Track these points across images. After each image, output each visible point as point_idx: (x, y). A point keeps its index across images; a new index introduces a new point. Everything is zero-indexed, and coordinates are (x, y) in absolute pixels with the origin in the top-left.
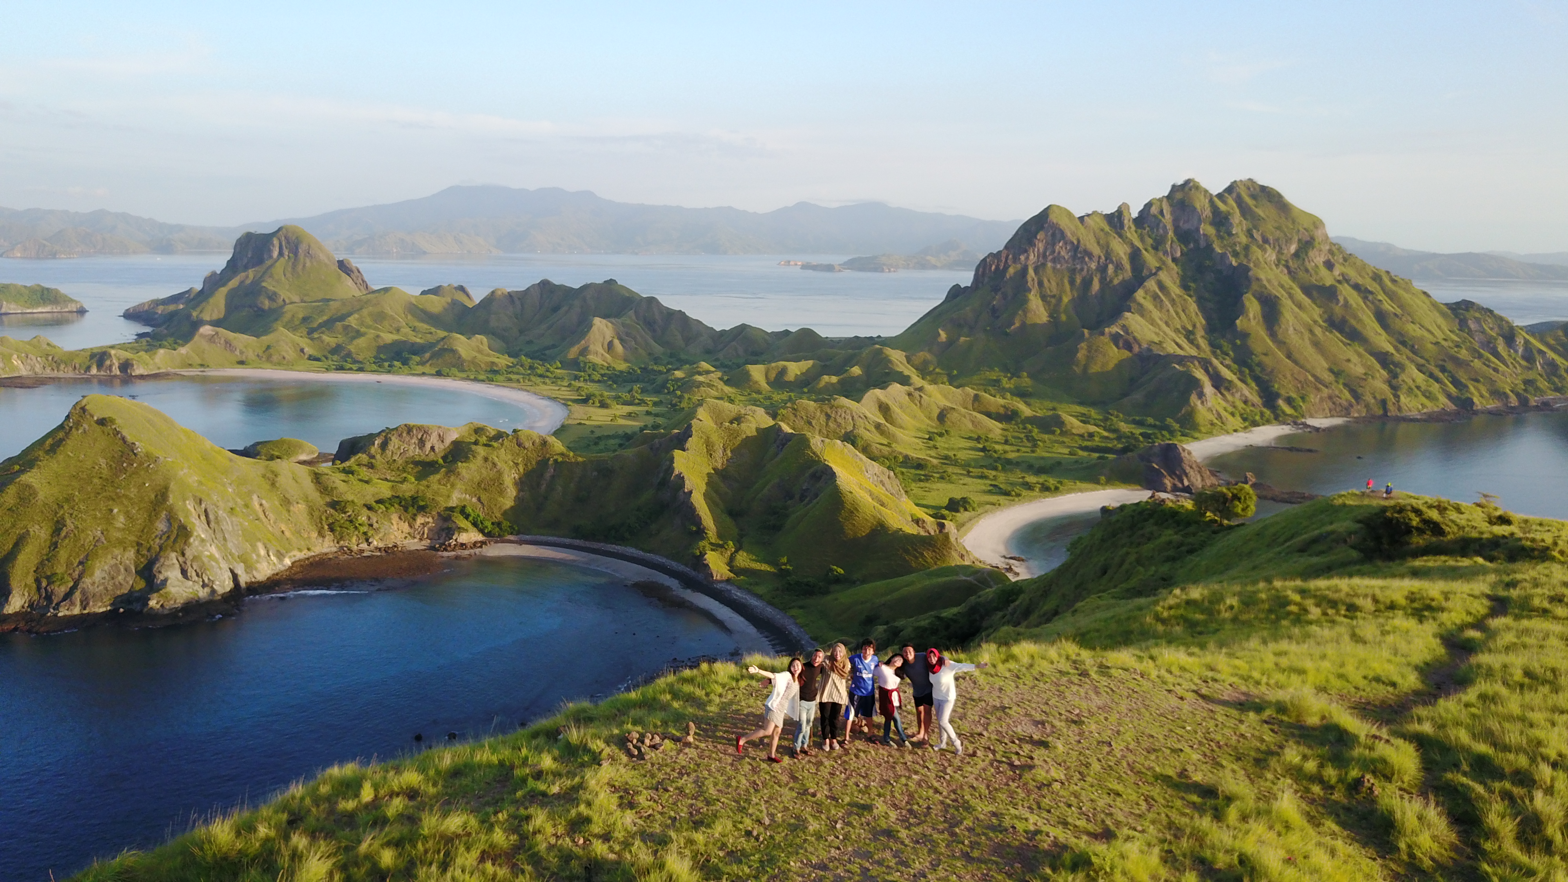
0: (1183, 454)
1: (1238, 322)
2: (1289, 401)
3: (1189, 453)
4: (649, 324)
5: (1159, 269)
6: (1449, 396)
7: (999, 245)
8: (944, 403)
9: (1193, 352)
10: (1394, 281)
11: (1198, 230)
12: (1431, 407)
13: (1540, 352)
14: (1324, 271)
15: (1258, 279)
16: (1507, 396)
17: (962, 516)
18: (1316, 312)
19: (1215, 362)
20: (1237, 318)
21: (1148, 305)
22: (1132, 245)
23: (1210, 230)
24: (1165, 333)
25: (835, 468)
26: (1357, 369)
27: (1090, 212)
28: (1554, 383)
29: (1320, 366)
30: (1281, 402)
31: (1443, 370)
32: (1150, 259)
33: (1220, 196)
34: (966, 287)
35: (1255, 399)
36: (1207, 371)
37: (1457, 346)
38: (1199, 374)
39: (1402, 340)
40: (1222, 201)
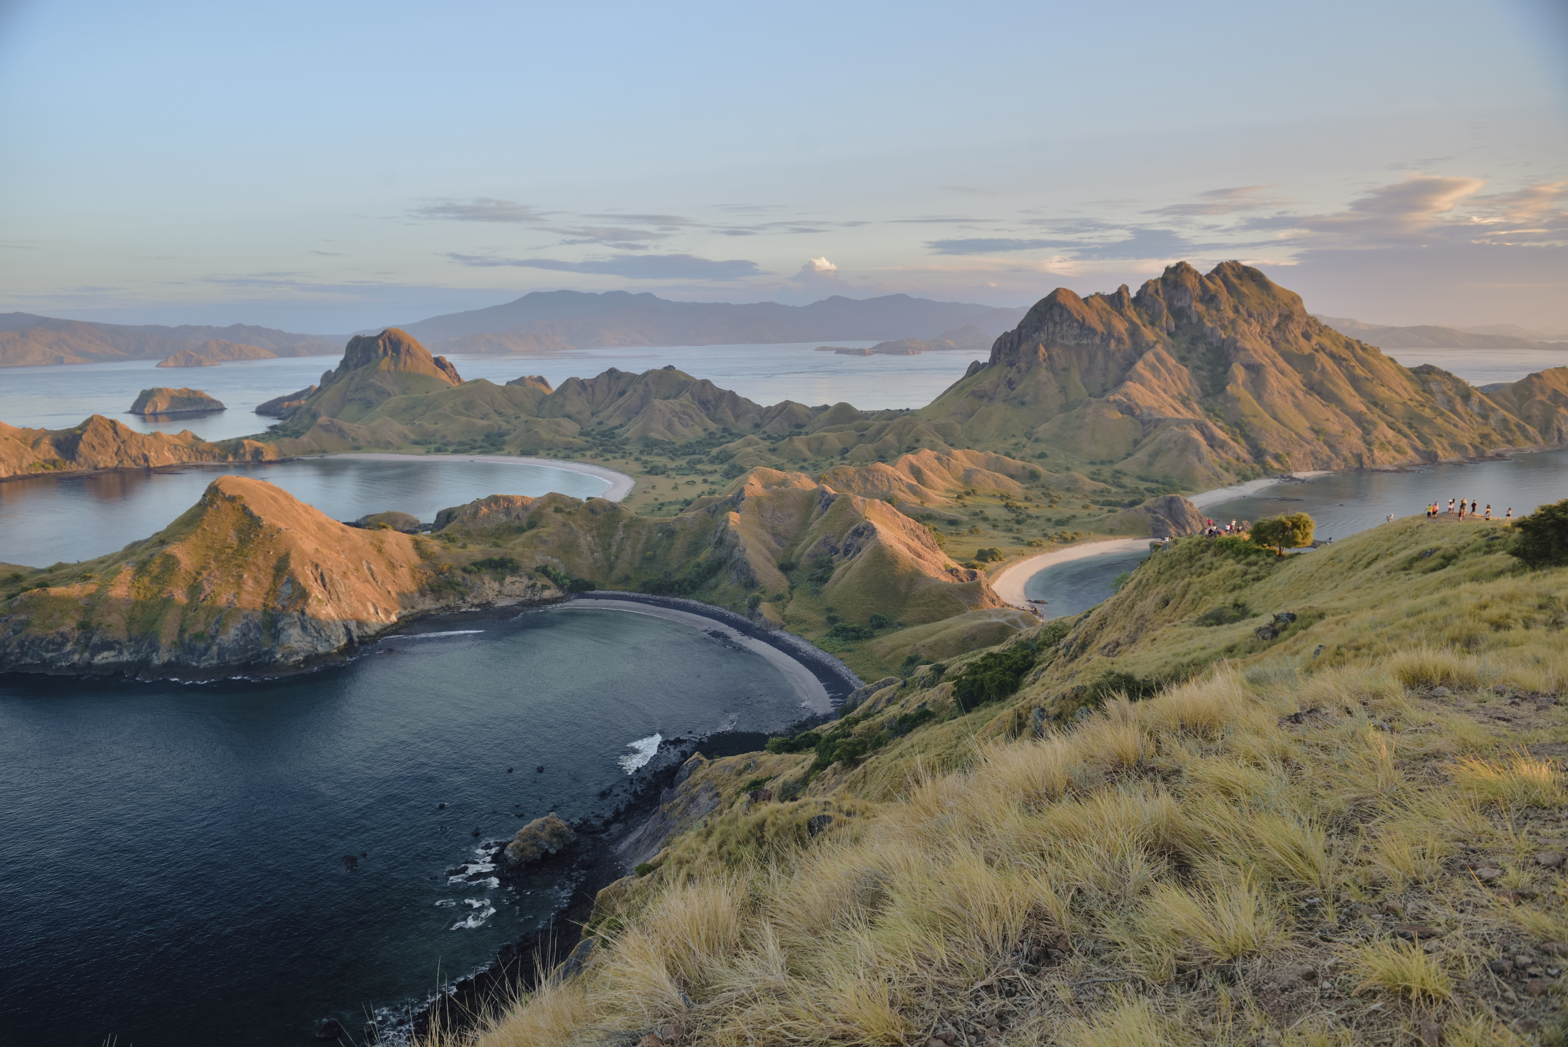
0: (1186, 506)
1: (1228, 388)
2: (1277, 457)
3: (1191, 505)
4: (704, 404)
5: (1156, 342)
6: (1416, 449)
7: (1012, 326)
8: (969, 465)
9: (1189, 415)
10: (1364, 349)
11: (1190, 307)
12: (1401, 460)
13: (1493, 410)
14: (1302, 341)
15: (1245, 350)
16: (1466, 449)
17: (991, 565)
18: (1297, 378)
19: (1210, 424)
20: (1228, 384)
21: (1147, 374)
22: (1132, 323)
23: (1201, 308)
24: (1163, 399)
25: (877, 525)
26: (1335, 427)
27: (1093, 294)
28: (1505, 437)
29: (1302, 424)
30: (1268, 459)
31: (1411, 427)
32: (1149, 334)
33: (1208, 276)
34: (984, 364)
35: (1245, 455)
36: (1203, 433)
37: (1422, 405)
38: (1195, 435)
39: (1374, 402)
40: (1211, 281)
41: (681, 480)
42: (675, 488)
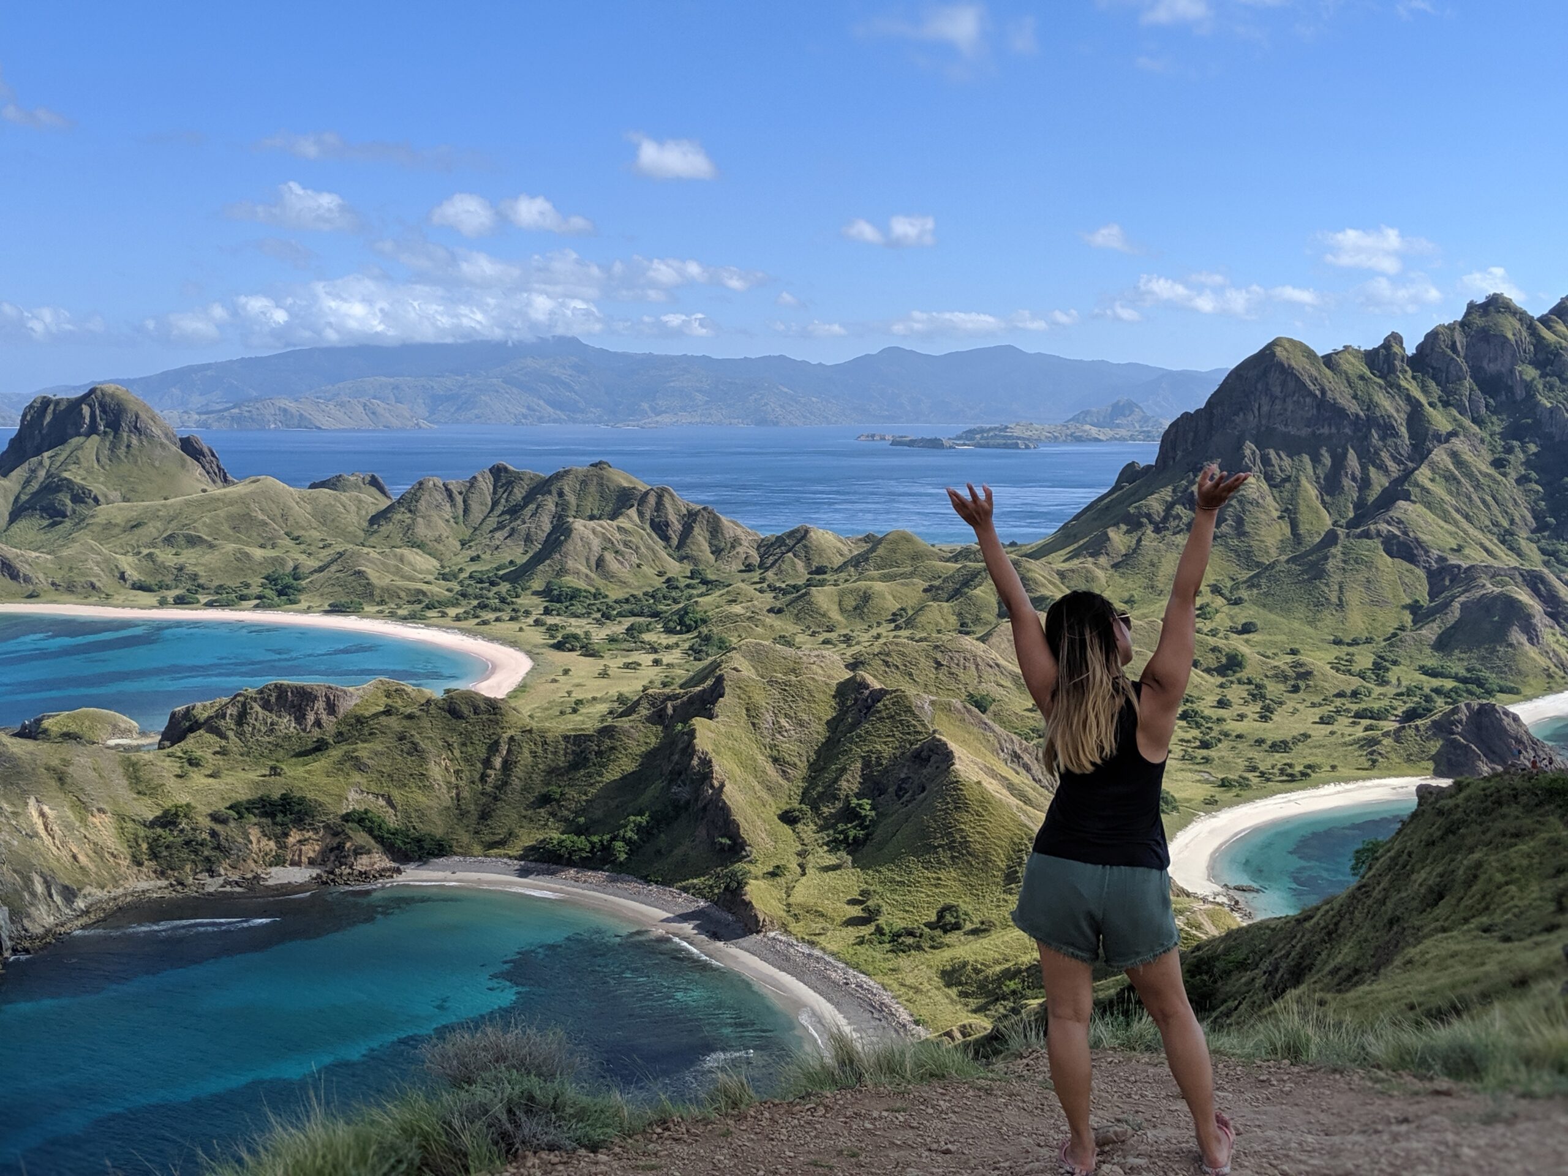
0: (1506, 721)
3: (1516, 718)
4: (660, 529)
5: (1453, 434)
7: (1198, 401)
9: (1513, 561)
11: (1512, 371)
19: (1549, 576)
21: (1439, 490)
22: (1409, 399)
23: (1531, 373)
24: (1465, 532)
25: (952, 746)
27: (1341, 348)
32: (1440, 420)
33: (1544, 319)
34: (1149, 467)
36: (1536, 592)
38: (1524, 596)
40: (1549, 328)
41: (614, 662)
42: (604, 674)
